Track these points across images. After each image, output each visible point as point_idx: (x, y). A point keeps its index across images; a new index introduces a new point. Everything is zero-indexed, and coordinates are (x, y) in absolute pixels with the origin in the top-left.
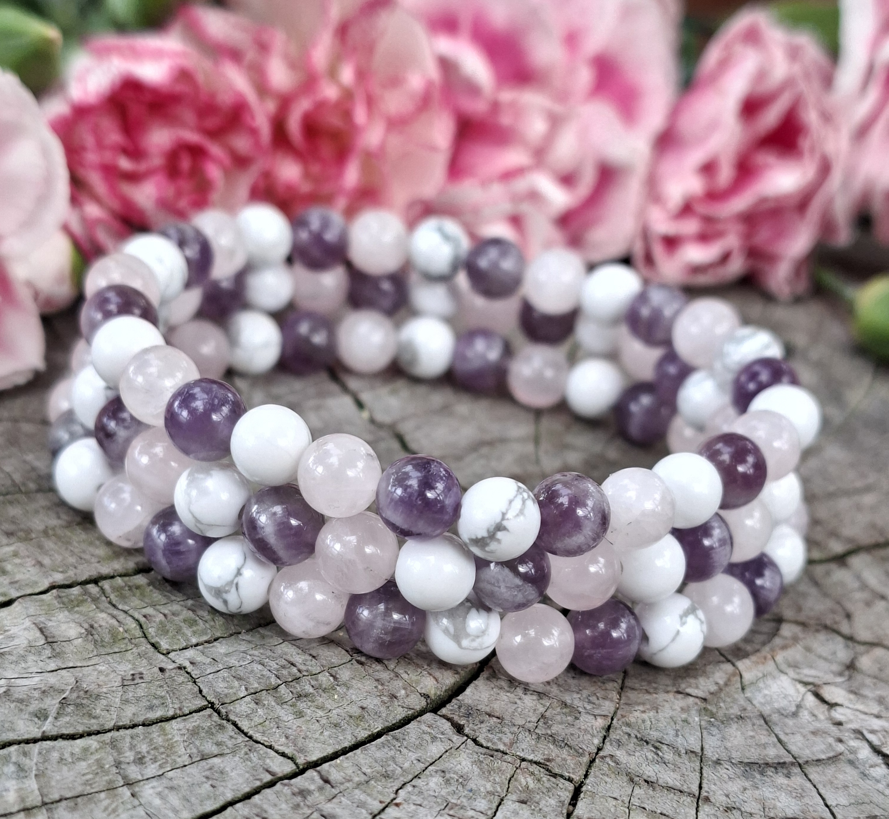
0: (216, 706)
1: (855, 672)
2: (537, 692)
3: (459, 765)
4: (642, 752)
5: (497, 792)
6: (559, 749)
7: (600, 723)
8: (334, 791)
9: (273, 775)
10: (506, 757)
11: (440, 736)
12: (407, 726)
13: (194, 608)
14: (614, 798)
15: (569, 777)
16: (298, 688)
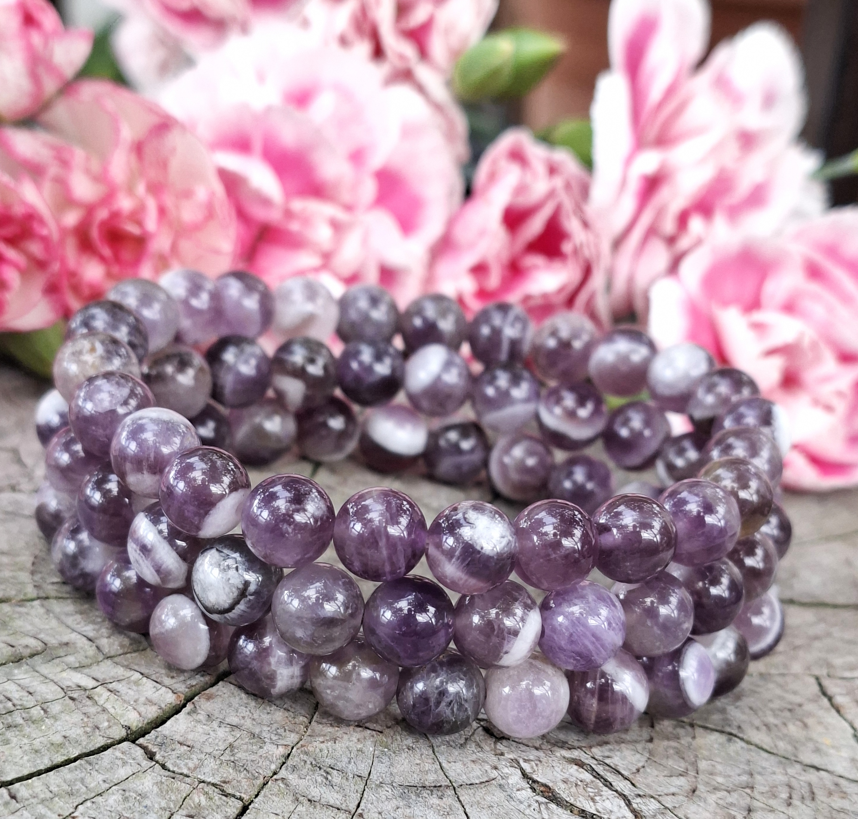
2: (230, 725)
3: (142, 786)
4: (313, 776)
5: (169, 808)
6: (238, 773)
7: (282, 751)
8: (18, 806)
10: (187, 779)
11: (131, 761)
12: (103, 753)
14: (276, 814)
15: (240, 797)
16: (9, 719)
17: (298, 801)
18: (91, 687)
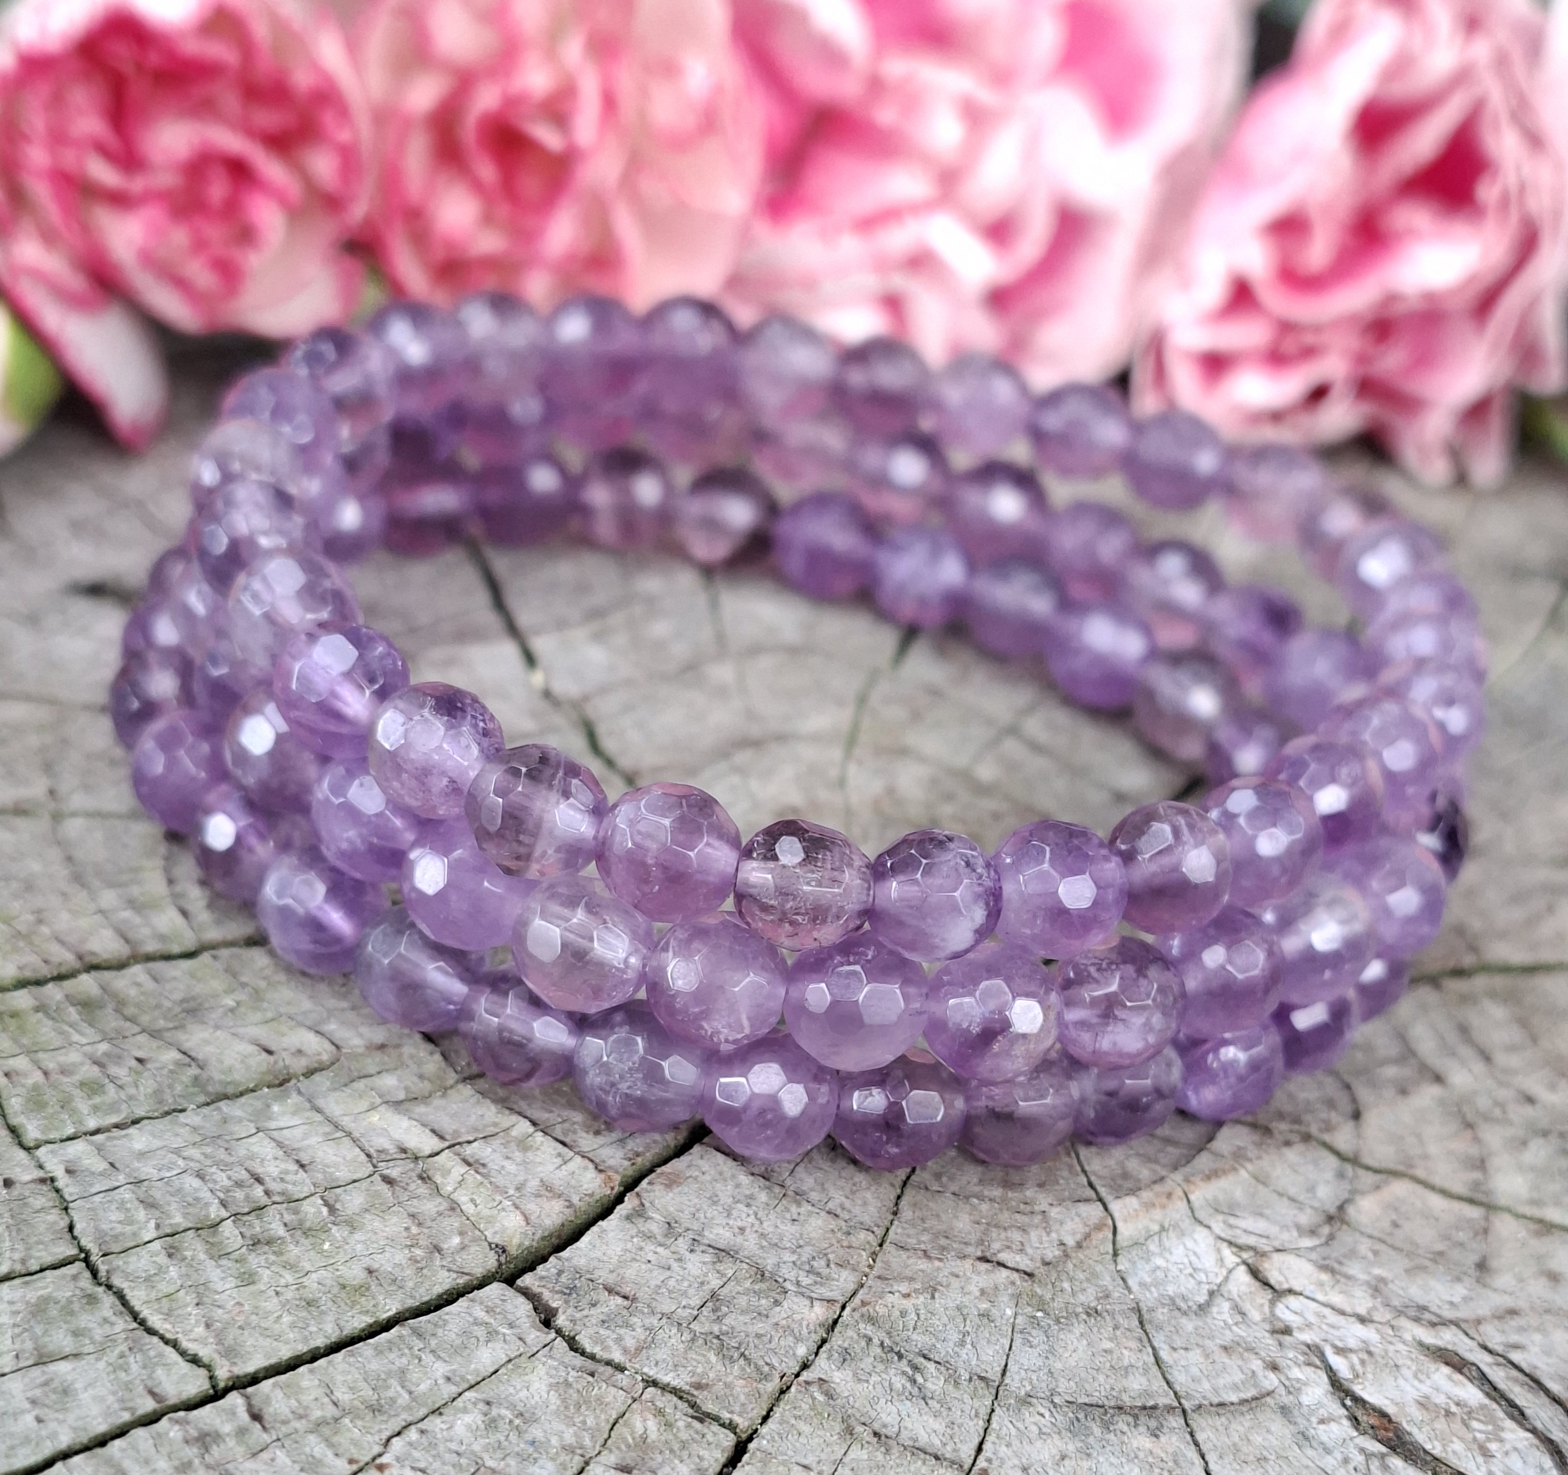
0: (93, 1258)
1: (1345, 1227)
2: (714, 1248)
3: (525, 1390)
4: (884, 1376)
5: (581, 1447)
6: (727, 1362)
7: (820, 1313)
8: (266, 1438)
9: (158, 1402)
10: (620, 1376)
11: (506, 1331)
12: (447, 1309)
13: (105, 1060)
14: (805, 1467)
15: (731, 1421)
16: (257, 1227)
17: (851, 1434)
18: (427, 1152)
